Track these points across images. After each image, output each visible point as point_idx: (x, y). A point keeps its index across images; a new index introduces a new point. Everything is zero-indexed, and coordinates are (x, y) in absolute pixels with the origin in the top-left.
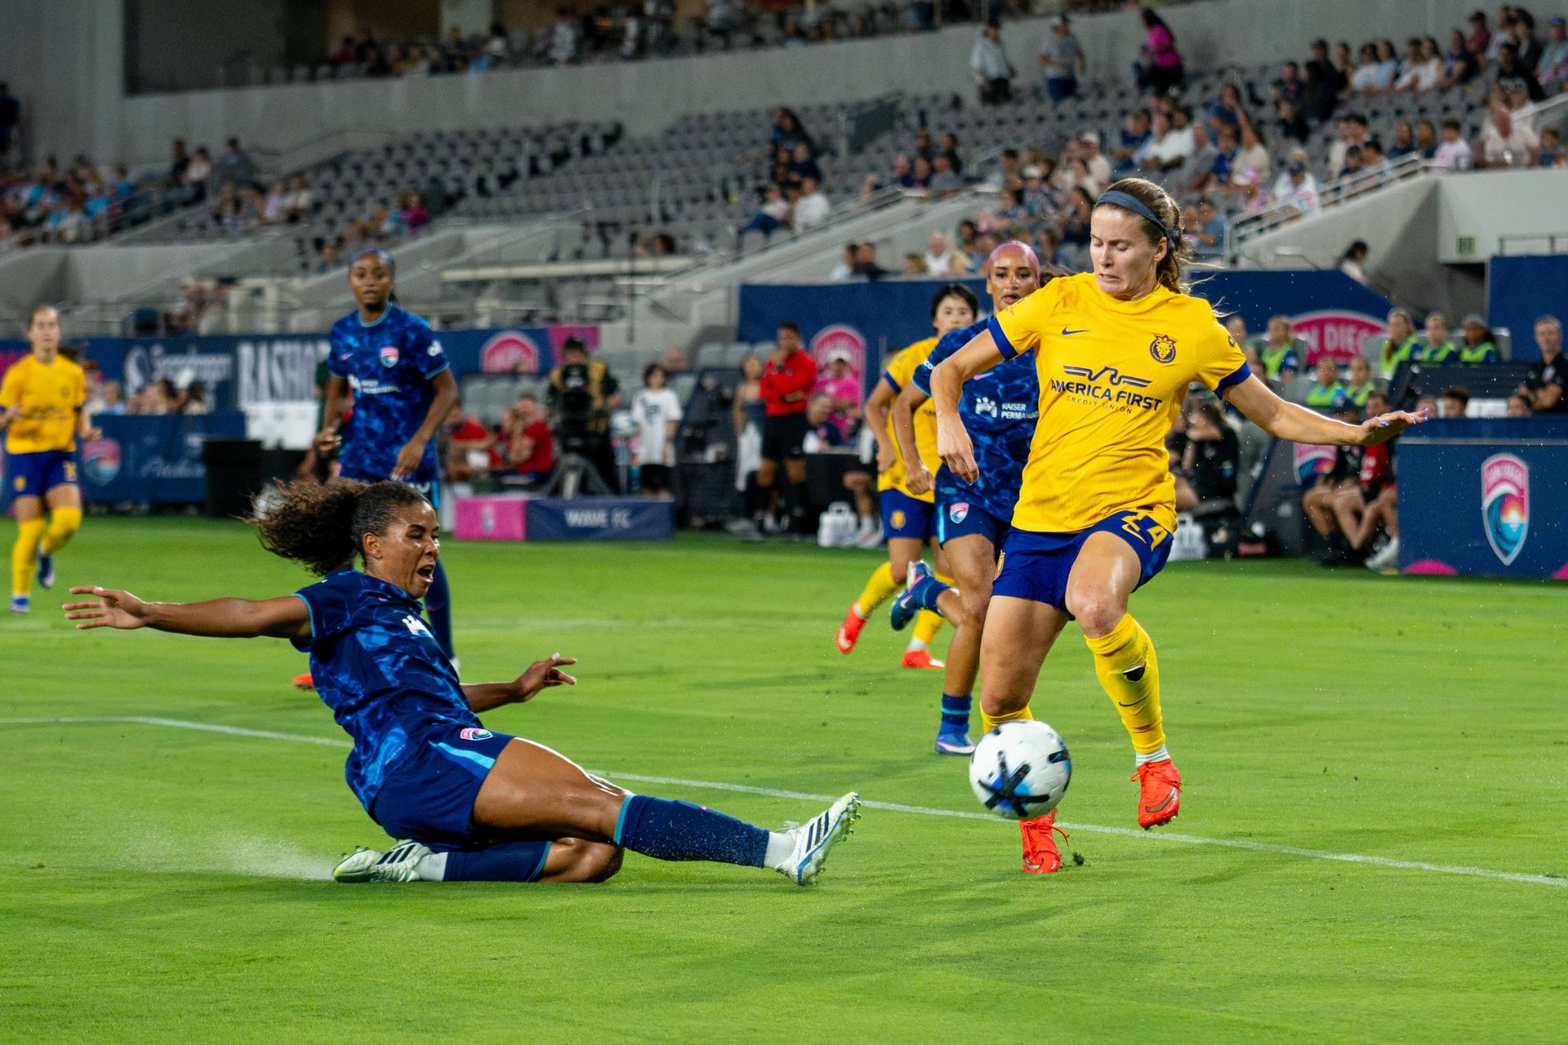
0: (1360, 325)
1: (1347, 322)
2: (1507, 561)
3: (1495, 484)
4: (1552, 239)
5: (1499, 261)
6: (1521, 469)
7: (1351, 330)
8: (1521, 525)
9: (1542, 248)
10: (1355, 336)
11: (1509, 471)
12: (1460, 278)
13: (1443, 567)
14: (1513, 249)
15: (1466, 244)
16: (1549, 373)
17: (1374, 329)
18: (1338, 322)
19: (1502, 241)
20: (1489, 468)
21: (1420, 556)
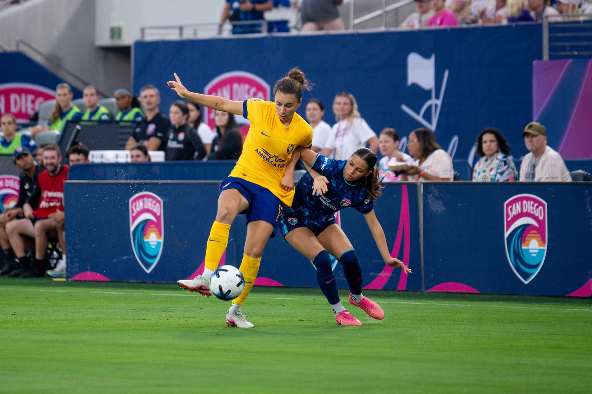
0: (37, 94)
1: (27, 92)
2: (148, 271)
3: (139, 214)
4: (181, 29)
5: (140, 45)
6: (159, 202)
7: (30, 97)
8: (159, 243)
9: (173, 36)
10: (33, 102)
11: (149, 203)
12: (112, 58)
13: (98, 276)
14: (151, 36)
15: (116, 32)
16: (151, 128)
17: (48, 97)
18: (19, 92)
19: (143, 30)
20: (135, 201)
21: (83, 269)
